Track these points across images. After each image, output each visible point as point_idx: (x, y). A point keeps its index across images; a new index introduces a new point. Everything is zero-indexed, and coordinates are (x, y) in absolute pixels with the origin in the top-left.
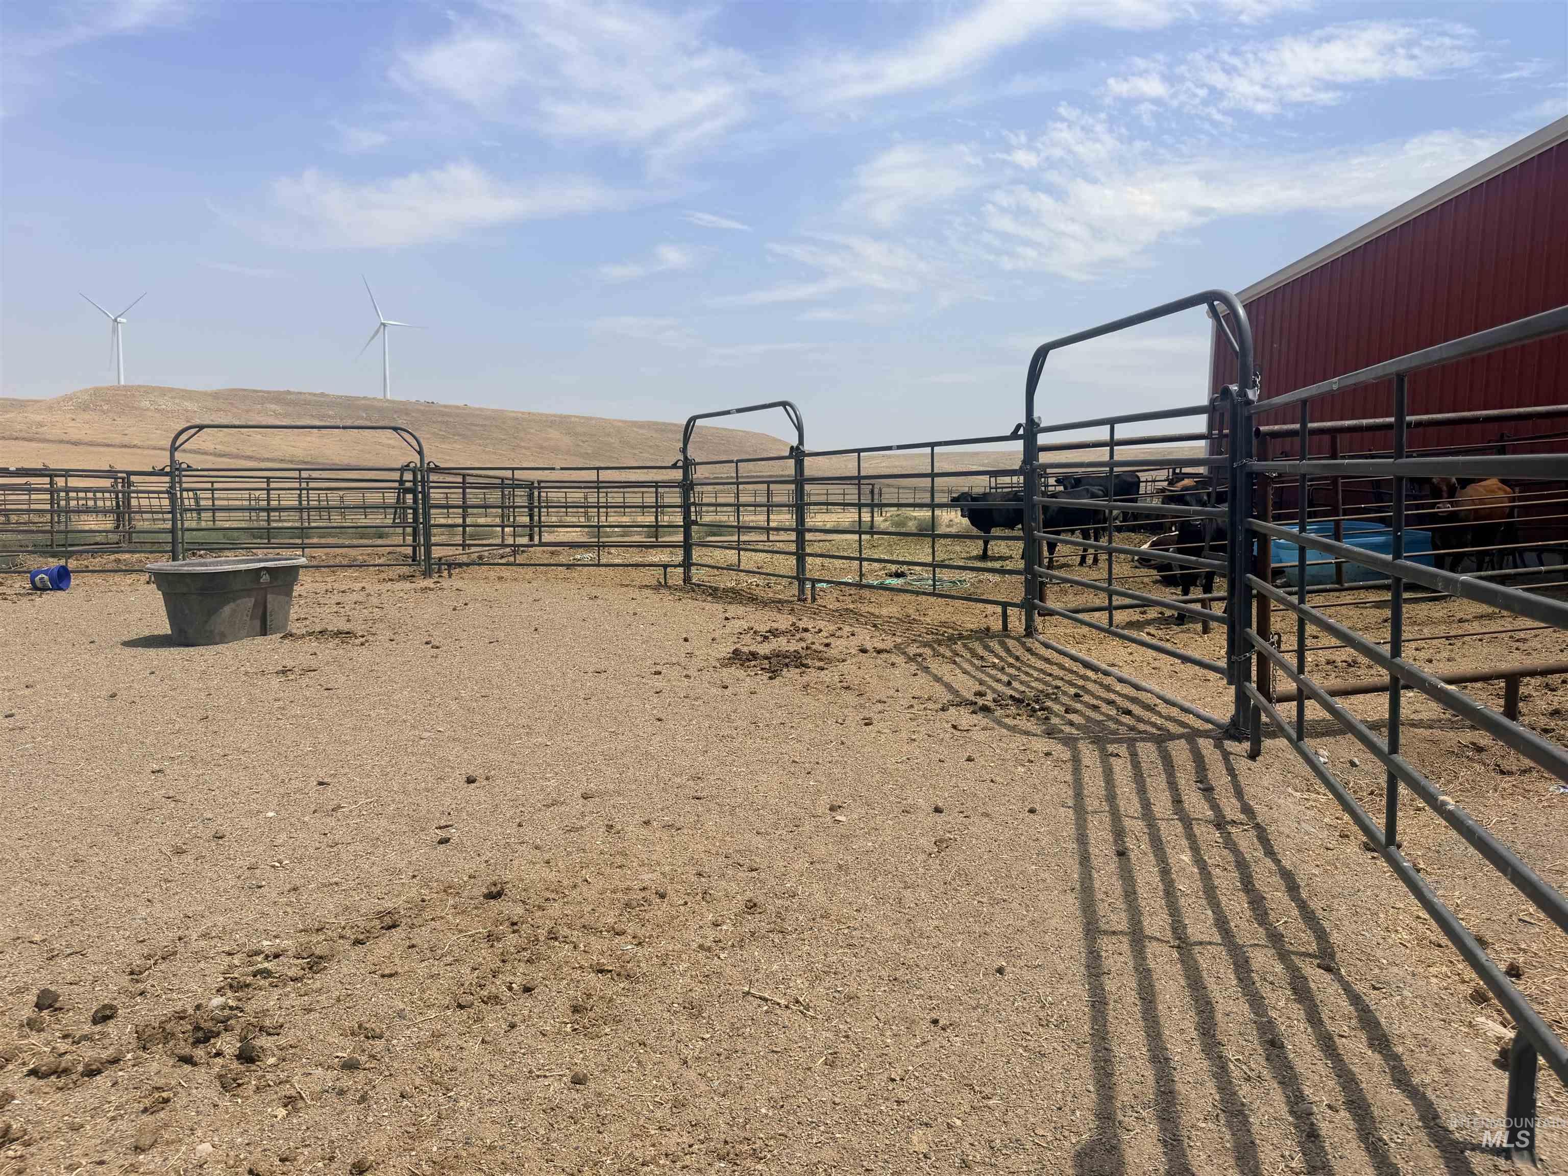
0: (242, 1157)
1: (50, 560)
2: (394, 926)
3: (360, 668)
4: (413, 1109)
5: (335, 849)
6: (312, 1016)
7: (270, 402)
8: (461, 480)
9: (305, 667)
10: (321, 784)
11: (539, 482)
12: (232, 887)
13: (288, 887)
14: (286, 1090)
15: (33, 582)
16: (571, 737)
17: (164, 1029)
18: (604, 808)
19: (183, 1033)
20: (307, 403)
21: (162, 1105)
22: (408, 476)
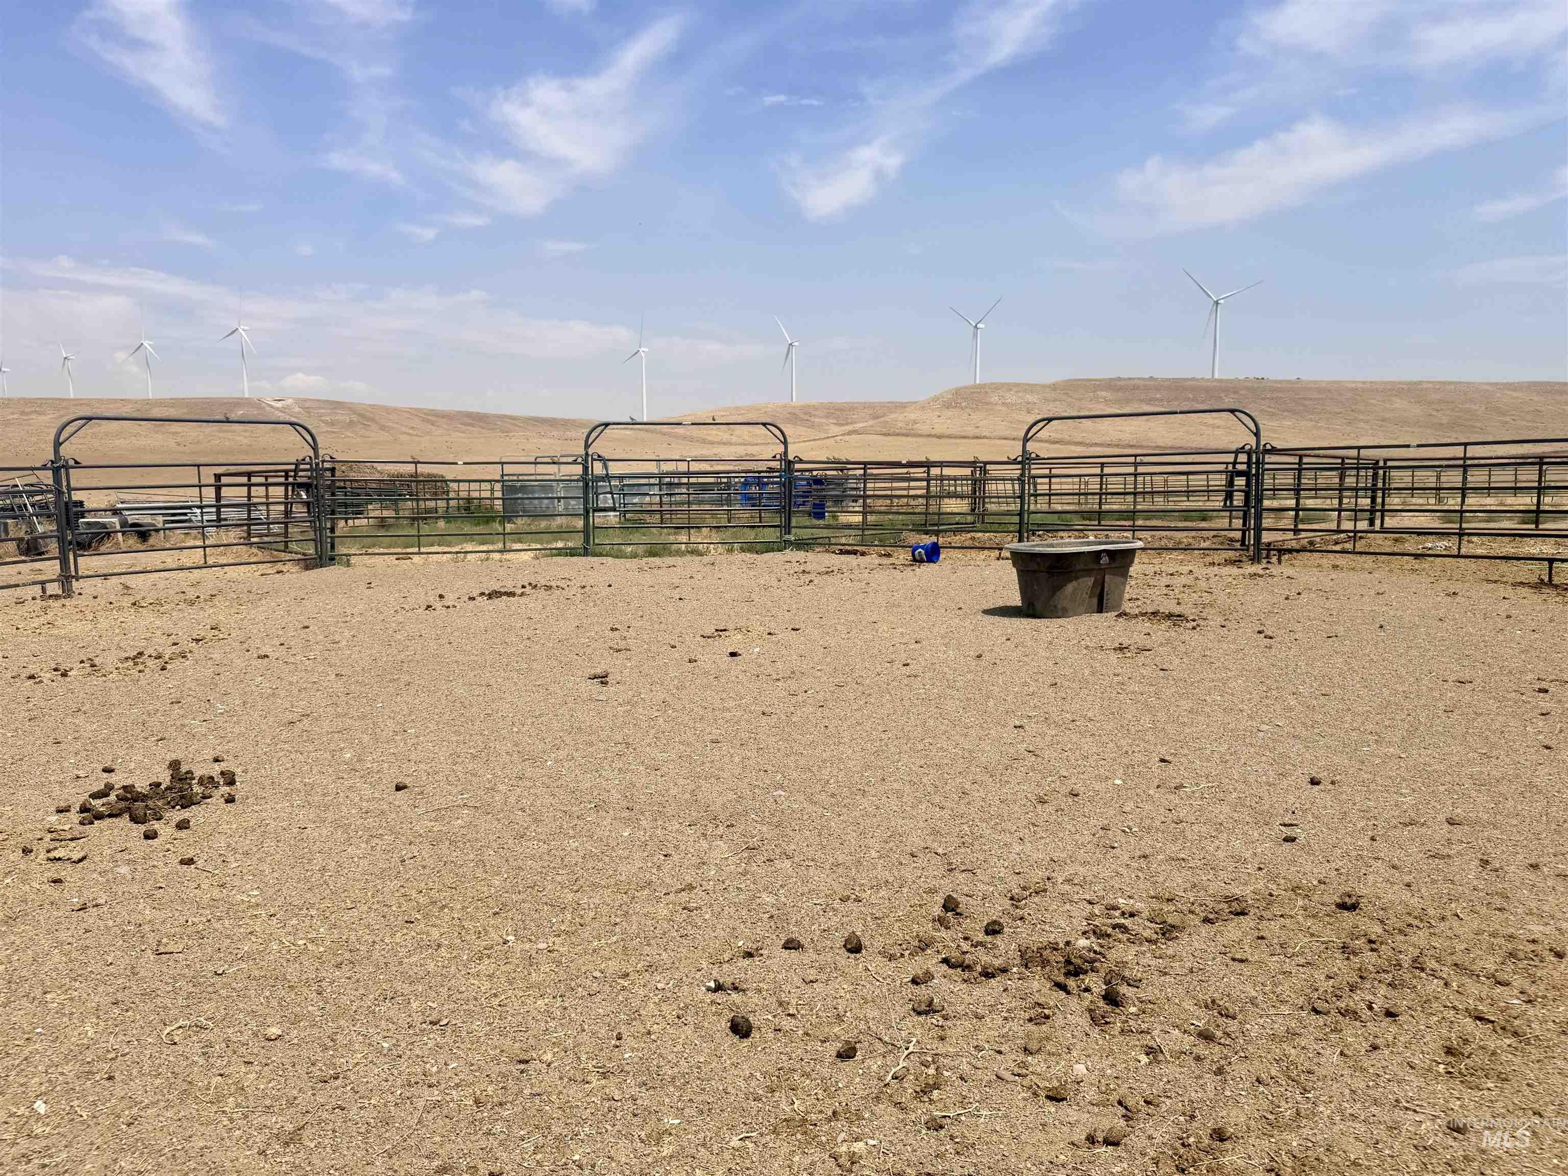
0: (1111, 1086)
1: (924, 536)
2: (1243, 913)
3: (1193, 652)
4: (1270, 1097)
5: (1180, 826)
6: (1167, 979)
7: (1101, 390)
8: (1297, 461)
9: (1140, 645)
10: (1163, 761)
11: (1385, 461)
12: (1089, 843)
13: (1138, 853)
14: (1147, 1040)
15: (913, 555)
16: (1430, 752)
17: (1041, 955)
18: (1477, 839)
19: (1057, 962)
20: (1136, 388)
21: (1043, 1020)
22: (1243, 458)
